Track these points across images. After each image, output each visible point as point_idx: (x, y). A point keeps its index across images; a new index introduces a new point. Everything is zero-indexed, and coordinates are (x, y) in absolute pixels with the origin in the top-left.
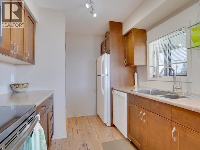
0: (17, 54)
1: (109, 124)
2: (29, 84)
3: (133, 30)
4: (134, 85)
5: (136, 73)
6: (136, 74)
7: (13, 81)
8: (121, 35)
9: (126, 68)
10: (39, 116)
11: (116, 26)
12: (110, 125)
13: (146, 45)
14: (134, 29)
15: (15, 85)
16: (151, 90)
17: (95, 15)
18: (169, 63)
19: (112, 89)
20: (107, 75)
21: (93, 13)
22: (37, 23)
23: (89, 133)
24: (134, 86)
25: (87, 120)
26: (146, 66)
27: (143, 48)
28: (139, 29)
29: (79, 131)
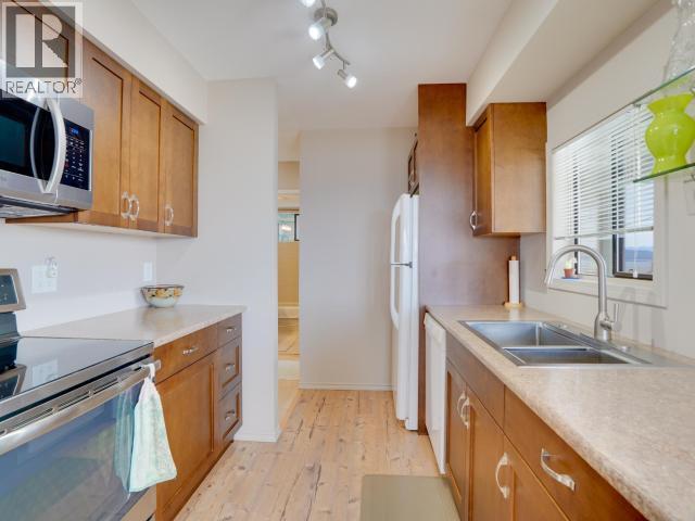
0: (138, 220)
1: (413, 424)
2: (182, 287)
3: (490, 110)
4: (508, 301)
5: (514, 258)
6: (514, 264)
7: (149, 278)
8: (460, 127)
9: (477, 241)
10: (152, 367)
11: (441, 99)
12: (416, 428)
13: (543, 160)
14: (492, 105)
15: (149, 289)
16: (541, 325)
17: (352, 82)
18: (614, 227)
19: (424, 311)
20: (410, 265)
21: (347, 75)
22: (202, 124)
23: (341, 440)
24: (506, 304)
25: (353, 404)
26: (541, 235)
27: (530, 170)
28: (515, 105)
29: (316, 430)
